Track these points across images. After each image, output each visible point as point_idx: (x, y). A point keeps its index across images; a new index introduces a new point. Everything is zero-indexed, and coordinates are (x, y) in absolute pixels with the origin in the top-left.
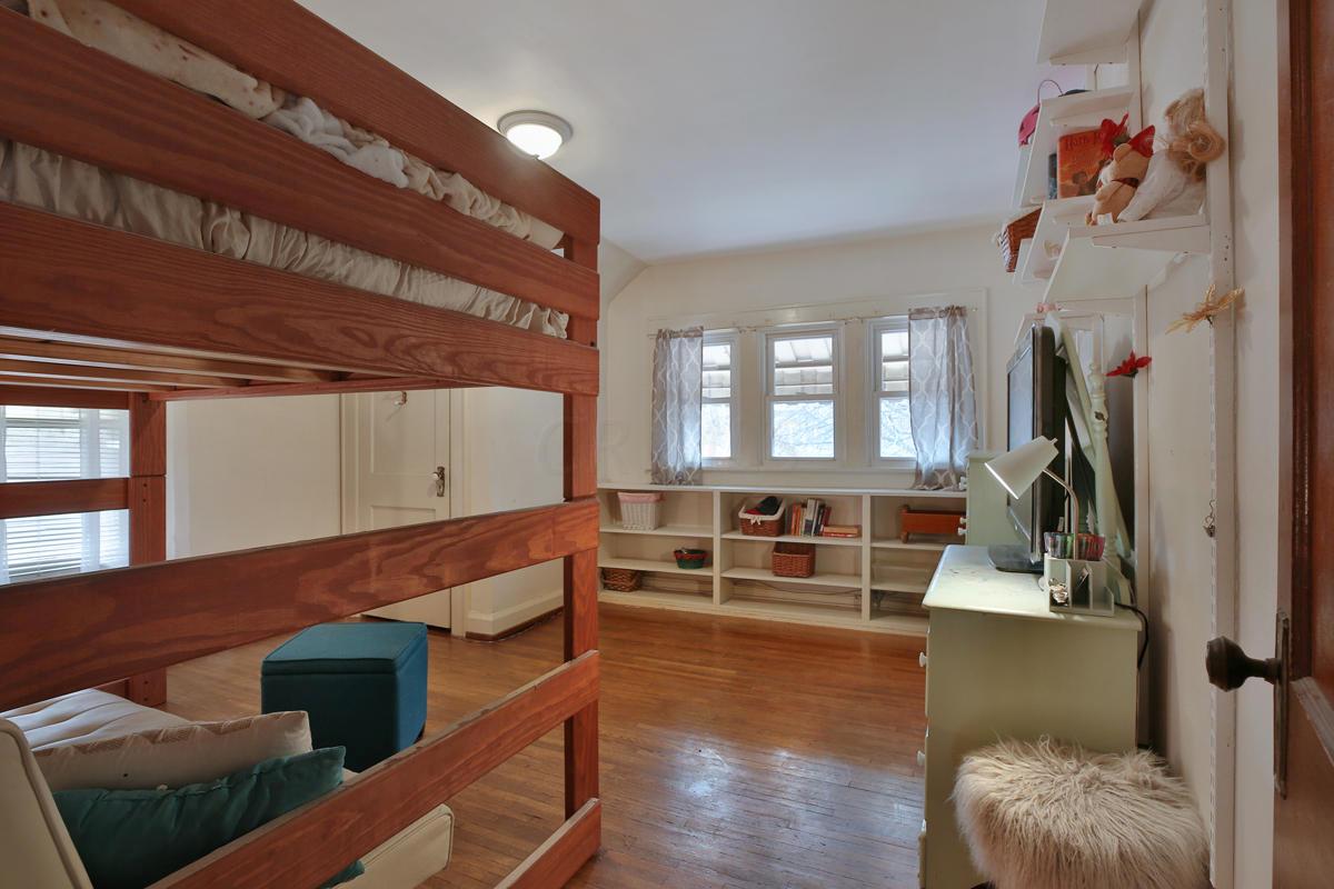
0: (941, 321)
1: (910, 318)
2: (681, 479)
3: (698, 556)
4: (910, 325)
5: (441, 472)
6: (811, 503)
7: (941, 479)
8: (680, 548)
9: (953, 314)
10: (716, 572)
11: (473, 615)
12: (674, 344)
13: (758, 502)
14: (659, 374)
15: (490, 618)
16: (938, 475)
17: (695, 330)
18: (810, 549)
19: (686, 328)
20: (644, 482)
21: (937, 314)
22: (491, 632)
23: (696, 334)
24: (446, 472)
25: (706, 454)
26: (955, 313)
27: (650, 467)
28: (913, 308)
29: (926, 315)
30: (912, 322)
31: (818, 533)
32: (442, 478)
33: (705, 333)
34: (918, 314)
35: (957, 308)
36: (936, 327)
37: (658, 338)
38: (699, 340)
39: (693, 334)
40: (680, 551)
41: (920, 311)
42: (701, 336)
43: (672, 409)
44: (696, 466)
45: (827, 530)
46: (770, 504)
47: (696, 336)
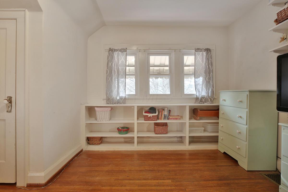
0: (204, 52)
1: (195, 51)
2: (118, 102)
3: (125, 129)
4: (195, 53)
5: (10, 100)
6: (166, 109)
7: (203, 100)
8: (118, 127)
9: (207, 51)
10: (135, 135)
11: (31, 174)
12: (116, 54)
13: (147, 109)
14: (110, 64)
15: (42, 174)
16: (203, 99)
17: (124, 49)
18: (166, 125)
19: (120, 48)
20: (104, 104)
21: (203, 50)
22: (43, 182)
23: (124, 50)
24: (13, 100)
25: (127, 93)
26: (208, 50)
27: (105, 98)
28: (196, 48)
29: (200, 51)
30: (196, 52)
31: (168, 119)
32: (11, 102)
33: (128, 51)
34: (198, 50)
35: (209, 49)
36: (203, 54)
37: (109, 51)
38: (125, 53)
39: (123, 50)
40: (119, 128)
41: (198, 49)
42: (126, 51)
43: (114, 77)
44: (124, 98)
45: (171, 117)
46: (152, 110)
47: (124, 51)
